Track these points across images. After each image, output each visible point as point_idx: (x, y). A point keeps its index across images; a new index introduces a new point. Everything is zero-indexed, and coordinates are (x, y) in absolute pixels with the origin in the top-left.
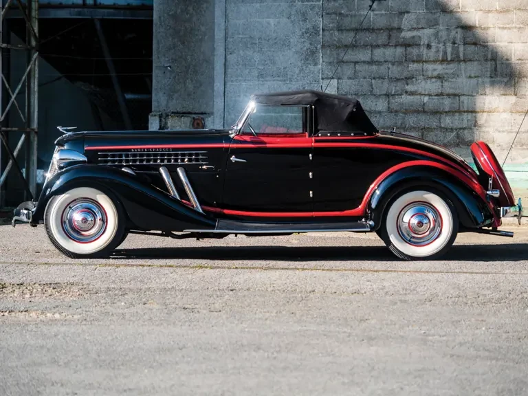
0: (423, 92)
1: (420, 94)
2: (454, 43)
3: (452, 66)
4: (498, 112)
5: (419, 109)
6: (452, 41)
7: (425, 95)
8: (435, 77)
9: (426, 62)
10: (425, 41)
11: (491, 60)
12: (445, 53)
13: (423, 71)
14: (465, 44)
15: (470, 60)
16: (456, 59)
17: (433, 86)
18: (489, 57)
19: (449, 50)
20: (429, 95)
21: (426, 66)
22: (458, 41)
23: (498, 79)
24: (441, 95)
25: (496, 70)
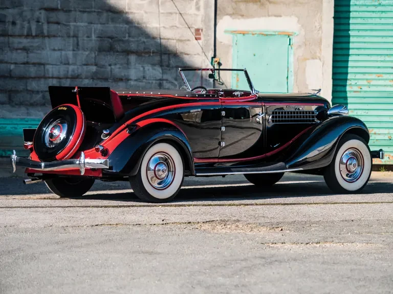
0: (10, 61)
1: (6, 63)
2: (38, 22)
3: (36, 40)
4: (81, 78)
5: (6, 75)
6: (36, 20)
7: (12, 63)
8: (21, 49)
9: (11, 36)
10: (10, 19)
11: (73, 37)
12: (30, 29)
13: (9, 44)
14: (48, 23)
15: (54, 36)
16: (40, 35)
17: (21, 57)
18: (72, 34)
19: (34, 27)
20: (16, 63)
21: (11, 39)
22: (42, 20)
23: (80, 52)
24: (27, 63)
25: (78, 45)
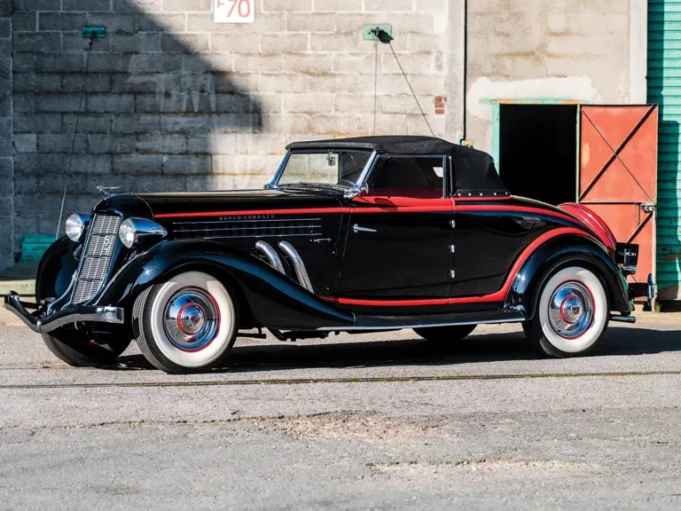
0: (161, 150)
1: (157, 153)
2: (203, 91)
3: (199, 119)
4: (265, 174)
5: (156, 171)
6: (199, 88)
7: (163, 153)
8: (177, 132)
9: (164, 113)
10: (161, 88)
11: (253, 112)
12: (190, 102)
13: (160, 125)
14: (217, 92)
15: (225, 112)
16: (206, 111)
17: (176, 143)
18: (251, 108)
19: (196, 100)
20: (170, 154)
21: (164, 118)
22: (208, 88)
23: (263, 135)
24: (187, 153)
25: (260, 124)
